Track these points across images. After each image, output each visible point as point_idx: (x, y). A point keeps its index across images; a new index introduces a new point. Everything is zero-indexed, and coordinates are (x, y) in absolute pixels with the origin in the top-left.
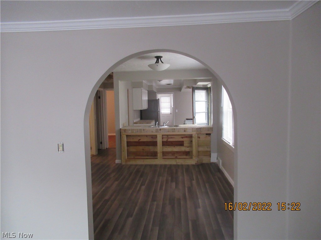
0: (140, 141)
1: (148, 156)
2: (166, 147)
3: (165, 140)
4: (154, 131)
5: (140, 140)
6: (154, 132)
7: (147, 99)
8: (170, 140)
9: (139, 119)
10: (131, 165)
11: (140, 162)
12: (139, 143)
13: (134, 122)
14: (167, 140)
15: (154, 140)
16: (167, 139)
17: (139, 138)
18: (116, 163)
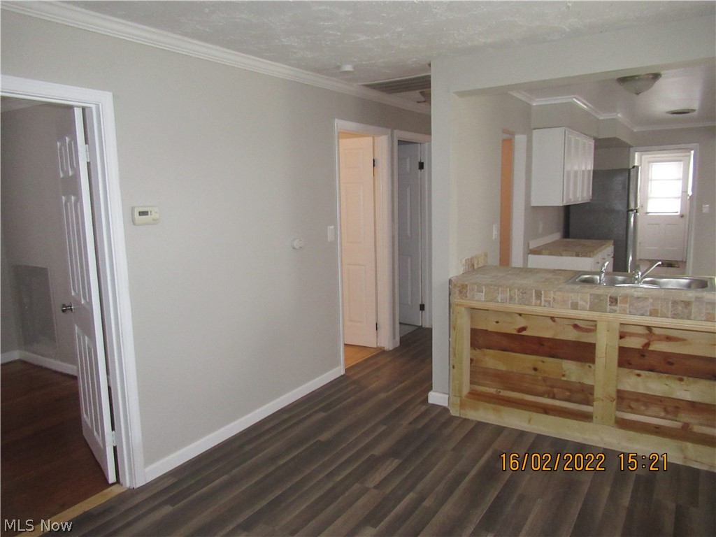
0: (524, 333)
1: (554, 397)
2: (639, 375)
3: (635, 343)
4: (581, 303)
5: (524, 329)
6: (584, 309)
7: (590, 167)
8: (658, 346)
9: (556, 236)
10: (480, 425)
11: (515, 420)
12: (521, 342)
13: (531, 248)
14: (648, 345)
15: (586, 338)
16: (644, 341)
17: (521, 323)
18: (431, 401)
